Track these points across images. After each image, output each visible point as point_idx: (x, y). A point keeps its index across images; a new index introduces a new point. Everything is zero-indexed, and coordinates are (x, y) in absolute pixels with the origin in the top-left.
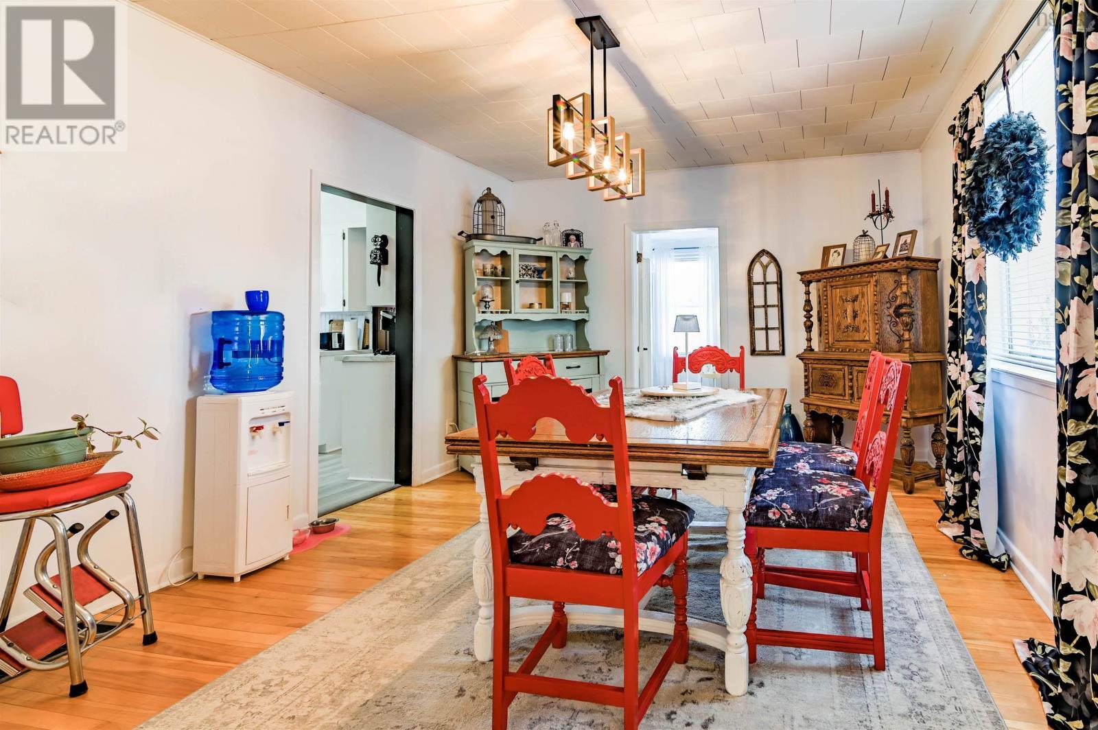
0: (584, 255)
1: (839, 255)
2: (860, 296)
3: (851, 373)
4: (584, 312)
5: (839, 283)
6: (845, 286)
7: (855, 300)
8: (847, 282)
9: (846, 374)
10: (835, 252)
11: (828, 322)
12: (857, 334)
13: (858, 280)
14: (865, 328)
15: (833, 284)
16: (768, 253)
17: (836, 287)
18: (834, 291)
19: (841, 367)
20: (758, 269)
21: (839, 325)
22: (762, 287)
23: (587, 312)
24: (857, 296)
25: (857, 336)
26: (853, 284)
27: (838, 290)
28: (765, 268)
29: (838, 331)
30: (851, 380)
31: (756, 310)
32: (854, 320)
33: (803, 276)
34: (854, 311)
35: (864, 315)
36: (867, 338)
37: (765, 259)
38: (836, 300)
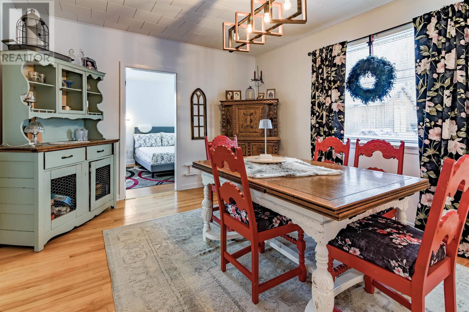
0: (100, 77)
1: (238, 95)
2: (254, 114)
3: (249, 146)
4: (99, 115)
5: (243, 107)
6: (246, 109)
7: (251, 114)
8: (247, 107)
9: (247, 146)
10: (236, 93)
11: (236, 124)
12: (252, 129)
13: (253, 107)
14: (256, 127)
15: (239, 107)
16: (201, 90)
17: (241, 109)
18: (240, 110)
19: (244, 143)
20: (195, 97)
21: (242, 125)
22: (197, 106)
23: (102, 114)
24: (252, 113)
25: (251, 130)
26: (249, 108)
27: (242, 110)
28: (198, 97)
29: (242, 128)
30: (249, 149)
31: (194, 117)
32: (251, 123)
33: (222, 103)
34: (251, 120)
35: (256, 121)
36: (257, 131)
37: (198, 93)
38: (241, 114)
